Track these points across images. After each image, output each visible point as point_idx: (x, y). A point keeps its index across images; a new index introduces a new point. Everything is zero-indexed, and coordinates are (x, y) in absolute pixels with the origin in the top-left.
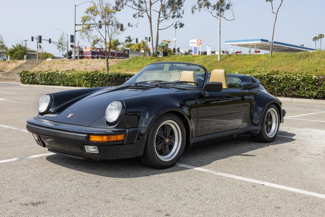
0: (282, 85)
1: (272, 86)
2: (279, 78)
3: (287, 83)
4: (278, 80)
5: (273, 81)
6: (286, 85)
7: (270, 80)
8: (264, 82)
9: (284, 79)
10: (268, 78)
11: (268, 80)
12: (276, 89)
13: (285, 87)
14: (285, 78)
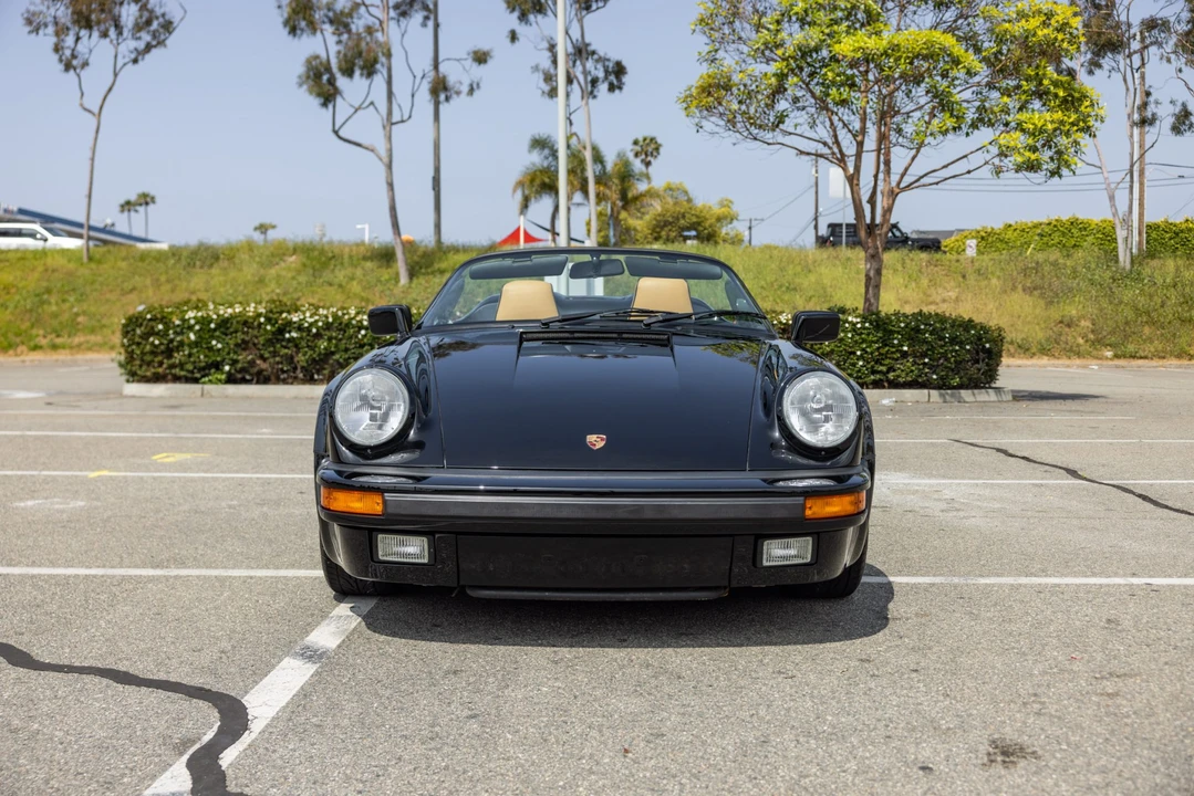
0: (323, 345)
1: (288, 348)
2: (311, 325)
3: (341, 340)
4: (309, 330)
5: (289, 332)
6: (336, 346)
7: (281, 331)
8: (257, 337)
9: (328, 326)
10: (273, 325)
11: (274, 329)
12: (301, 359)
13: (333, 353)
14: (332, 323)
